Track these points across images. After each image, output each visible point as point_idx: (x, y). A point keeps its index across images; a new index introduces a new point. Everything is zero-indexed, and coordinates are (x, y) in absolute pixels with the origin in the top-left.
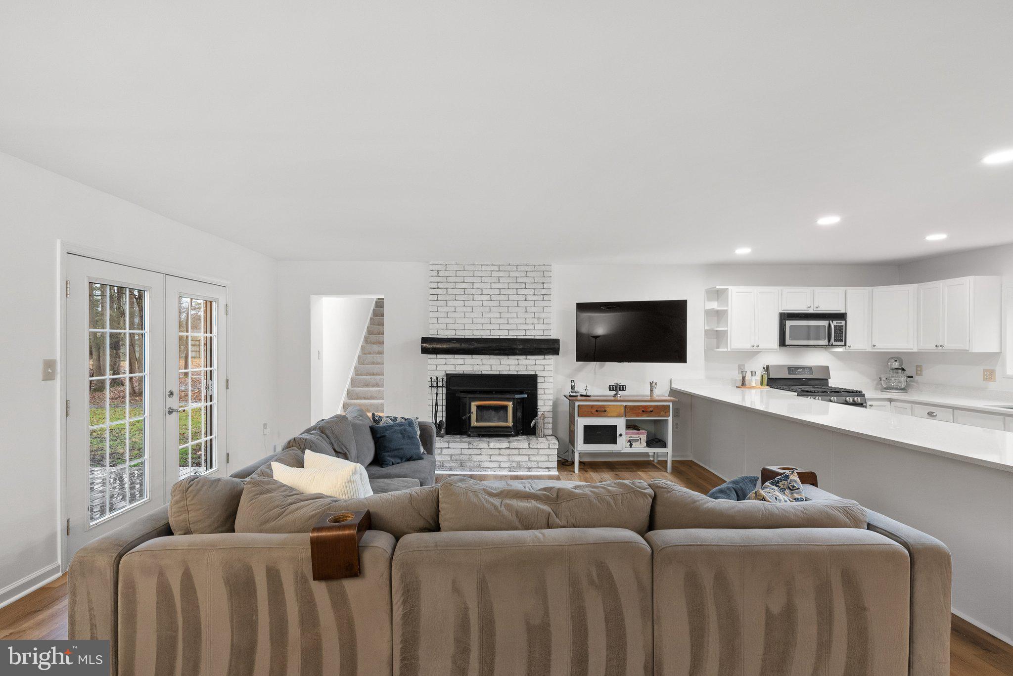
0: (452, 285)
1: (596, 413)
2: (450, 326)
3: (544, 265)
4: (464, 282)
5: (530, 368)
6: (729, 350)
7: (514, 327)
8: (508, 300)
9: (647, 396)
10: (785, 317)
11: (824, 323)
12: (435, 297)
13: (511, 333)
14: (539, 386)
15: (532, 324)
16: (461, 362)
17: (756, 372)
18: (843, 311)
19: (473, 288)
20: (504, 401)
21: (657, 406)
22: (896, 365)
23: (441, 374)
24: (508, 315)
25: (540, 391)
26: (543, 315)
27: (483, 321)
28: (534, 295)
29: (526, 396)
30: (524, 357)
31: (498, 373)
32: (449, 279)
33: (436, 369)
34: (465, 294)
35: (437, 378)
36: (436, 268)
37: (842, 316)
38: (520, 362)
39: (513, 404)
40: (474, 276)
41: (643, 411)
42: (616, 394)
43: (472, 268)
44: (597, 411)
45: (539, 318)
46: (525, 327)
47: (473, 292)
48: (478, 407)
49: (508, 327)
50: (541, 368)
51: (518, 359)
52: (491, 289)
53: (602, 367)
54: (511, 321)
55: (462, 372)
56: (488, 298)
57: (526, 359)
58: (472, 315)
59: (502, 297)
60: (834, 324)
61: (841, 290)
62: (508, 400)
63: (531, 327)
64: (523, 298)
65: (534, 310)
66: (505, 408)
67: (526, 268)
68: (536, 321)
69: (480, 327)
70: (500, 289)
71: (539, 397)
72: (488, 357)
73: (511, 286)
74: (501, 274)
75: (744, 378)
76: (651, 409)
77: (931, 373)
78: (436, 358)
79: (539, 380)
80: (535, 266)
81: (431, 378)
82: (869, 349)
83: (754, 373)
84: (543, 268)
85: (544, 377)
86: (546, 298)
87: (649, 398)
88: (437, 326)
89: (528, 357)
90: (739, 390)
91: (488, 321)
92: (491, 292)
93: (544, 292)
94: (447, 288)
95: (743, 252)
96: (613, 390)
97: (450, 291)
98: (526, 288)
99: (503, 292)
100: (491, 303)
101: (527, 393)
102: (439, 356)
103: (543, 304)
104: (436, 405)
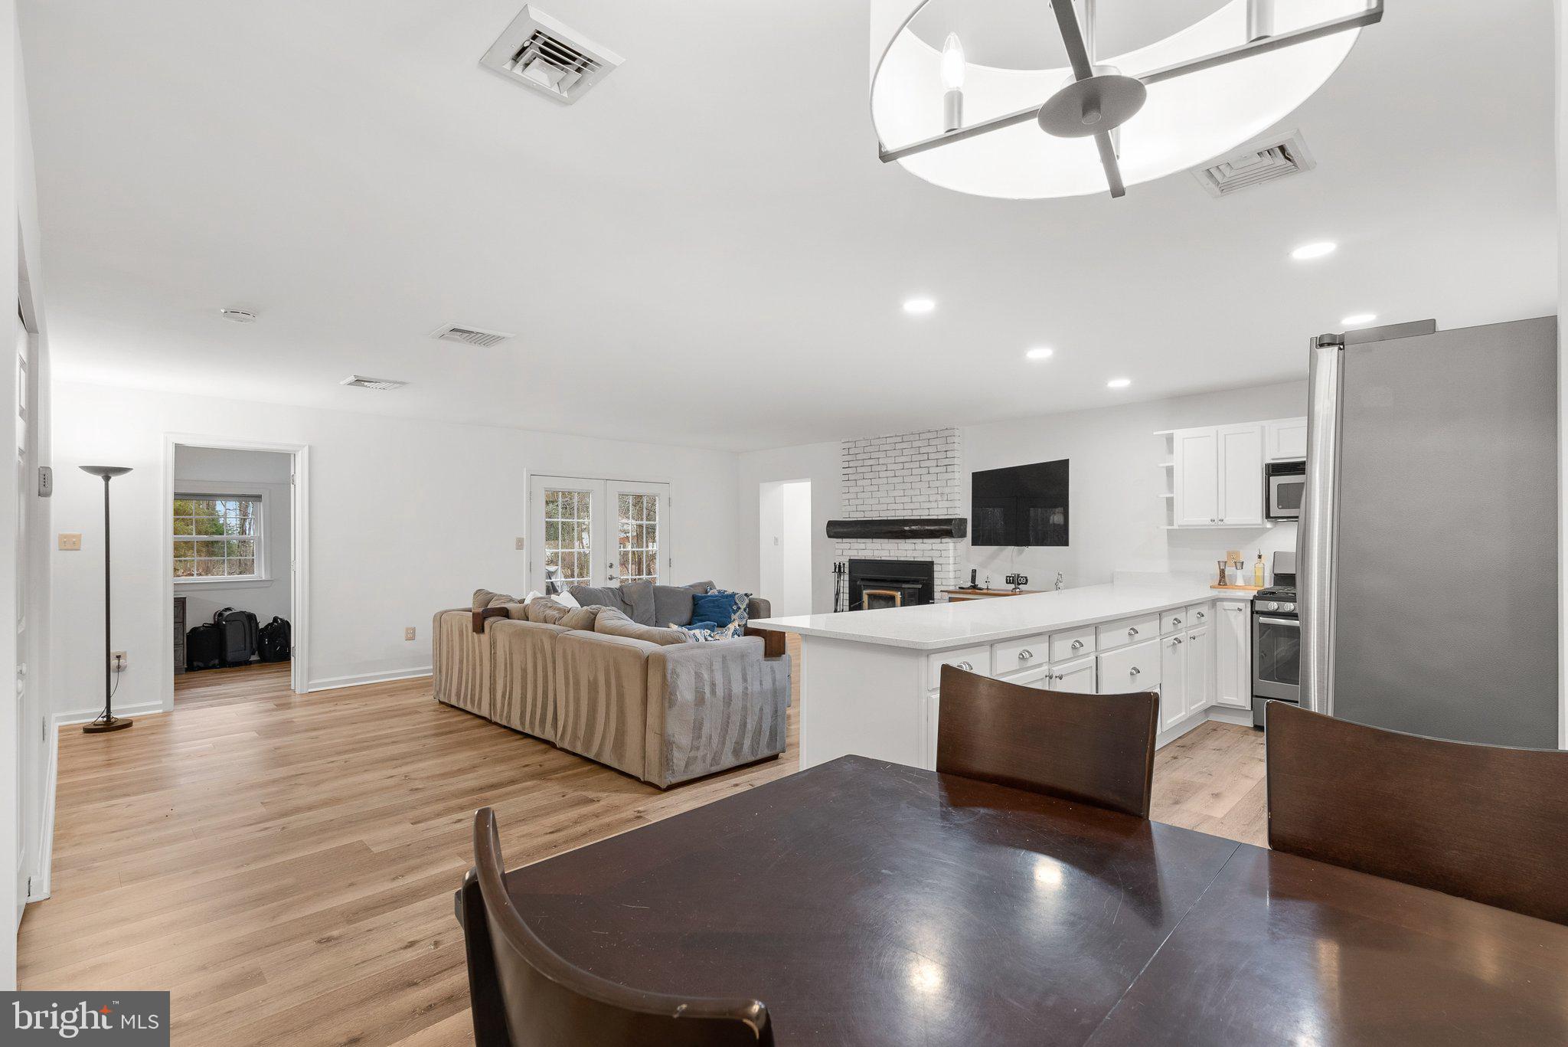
0: (860, 463)
2: (860, 508)
3: (947, 429)
4: (870, 458)
5: (927, 554)
6: (1176, 527)
7: (917, 506)
8: (912, 475)
10: (1272, 470)
12: (846, 478)
13: (915, 513)
14: (936, 575)
15: (936, 501)
16: (862, 546)
17: (1243, 563)
19: (878, 464)
20: (892, 590)
23: (845, 560)
24: (912, 492)
25: (936, 582)
26: (947, 490)
27: (888, 500)
28: (937, 466)
29: (920, 586)
30: (920, 540)
31: (896, 559)
32: (859, 457)
33: (842, 554)
34: (871, 471)
35: (840, 563)
36: (846, 446)
38: (917, 547)
39: (901, 594)
40: (879, 451)
42: (1015, 588)
43: (877, 442)
45: (942, 494)
46: (927, 505)
47: (879, 468)
48: (870, 595)
49: (912, 506)
50: (937, 554)
51: (915, 544)
52: (895, 463)
54: (914, 499)
55: (863, 558)
56: (892, 474)
57: (923, 543)
58: (879, 494)
59: (905, 472)
62: (897, 589)
63: (934, 505)
64: (926, 471)
65: (938, 484)
66: (893, 598)
67: (929, 435)
68: (939, 497)
69: (885, 507)
70: (903, 463)
71: (936, 588)
72: (886, 540)
73: (915, 458)
74: (904, 445)
75: (1222, 572)
78: (843, 543)
79: (936, 568)
80: (937, 431)
81: (836, 564)
83: (1239, 565)
84: (946, 433)
85: (941, 564)
86: (949, 469)
88: (849, 508)
89: (925, 540)
91: (892, 500)
92: (895, 467)
93: (947, 462)
94: (856, 467)
96: (1010, 583)
97: (860, 470)
98: (928, 459)
99: (907, 465)
100: (895, 480)
101: (921, 584)
102: (845, 540)
103: (947, 476)
104: (837, 594)
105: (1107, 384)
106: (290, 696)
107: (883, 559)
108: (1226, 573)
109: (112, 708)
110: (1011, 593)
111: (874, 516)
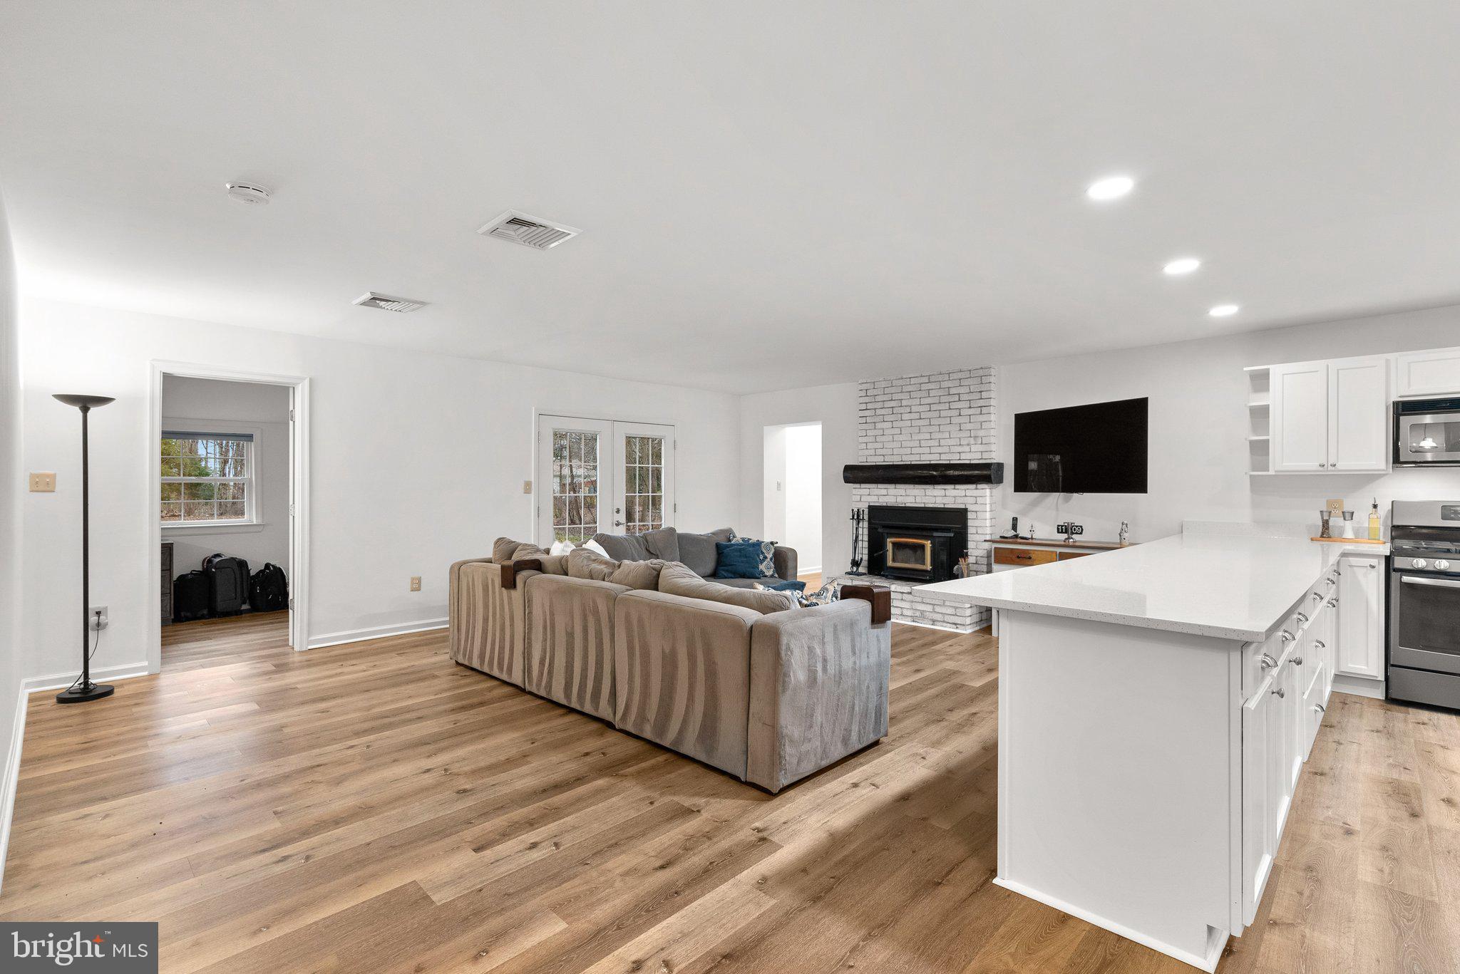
0: (880, 405)
1: (1018, 560)
2: (879, 452)
3: (982, 368)
4: (892, 400)
5: (959, 500)
6: (1272, 473)
7: (946, 449)
8: (940, 417)
10: (1399, 410)
12: (863, 420)
13: (943, 457)
14: (970, 523)
15: (968, 445)
16: (884, 492)
17: (1353, 513)
19: (901, 406)
20: (921, 539)
23: (864, 507)
24: (940, 435)
25: (971, 530)
26: (981, 433)
27: (911, 444)
28: (970, 407)
29: (952, 535)
30: (952, 486)
31: (923, 505)
32: (878, 398)
33: (860, 500)
34: (893, 413)
35: (858, 510)
36: (864, 387)
38: (948, 493)
39: (931, 543)
40: (902, 392)
42: (1069, 538)
43: (901, 382)
44: (1018, 557)
45: (976, 437)
46: (960, 449)
47: (902, 410)
48: (894, 544)
49: (940, 450)
50: (972, 500)
51: (945, 489)
52: (920, 405)
54: (942, 442)
55: (885, 504)
56: (917, 416)
57: (955, 489)
58: (901, 438)
59: (932, 414)
62: (926, 538)
63: (966, 449)
64: (957, 413)
65: (969, 426)
66: (923, 547)
67: (960, 375)
68: (972, 441)
69: (908, 451)
70: (930, 404)
71: (970, 537)
72: (912, 486)
73: (944, 399)
74: (932, 386)
75: (1326, 524)
78: (860, 488)
79: (970, 515)
80: (970, 371)
81: (853, 510)
83: (1348, 516)
84: (981, 372)
85: (976, 512)
86: (984, 410)
88: (867, 452)
89: (957, 486)
90: (1317, 545)
91: (917, 444)
92: (921, 409)
93: (981, 403)
94: (875, 409)
96: (1062, 532)
97: (879, 412)
98: (959, 400)
99: (934, 407)
100: (921, 423)
101: (953, 532)
102: (863, 486)
103: (982, 418)
104: (856, 540)
105: (1208, 312)
106: (288, 654)
107: (907, 505)
108: (1331, 523)
109: (90, 671)
110: (1063, 543)
111: (896, 460)
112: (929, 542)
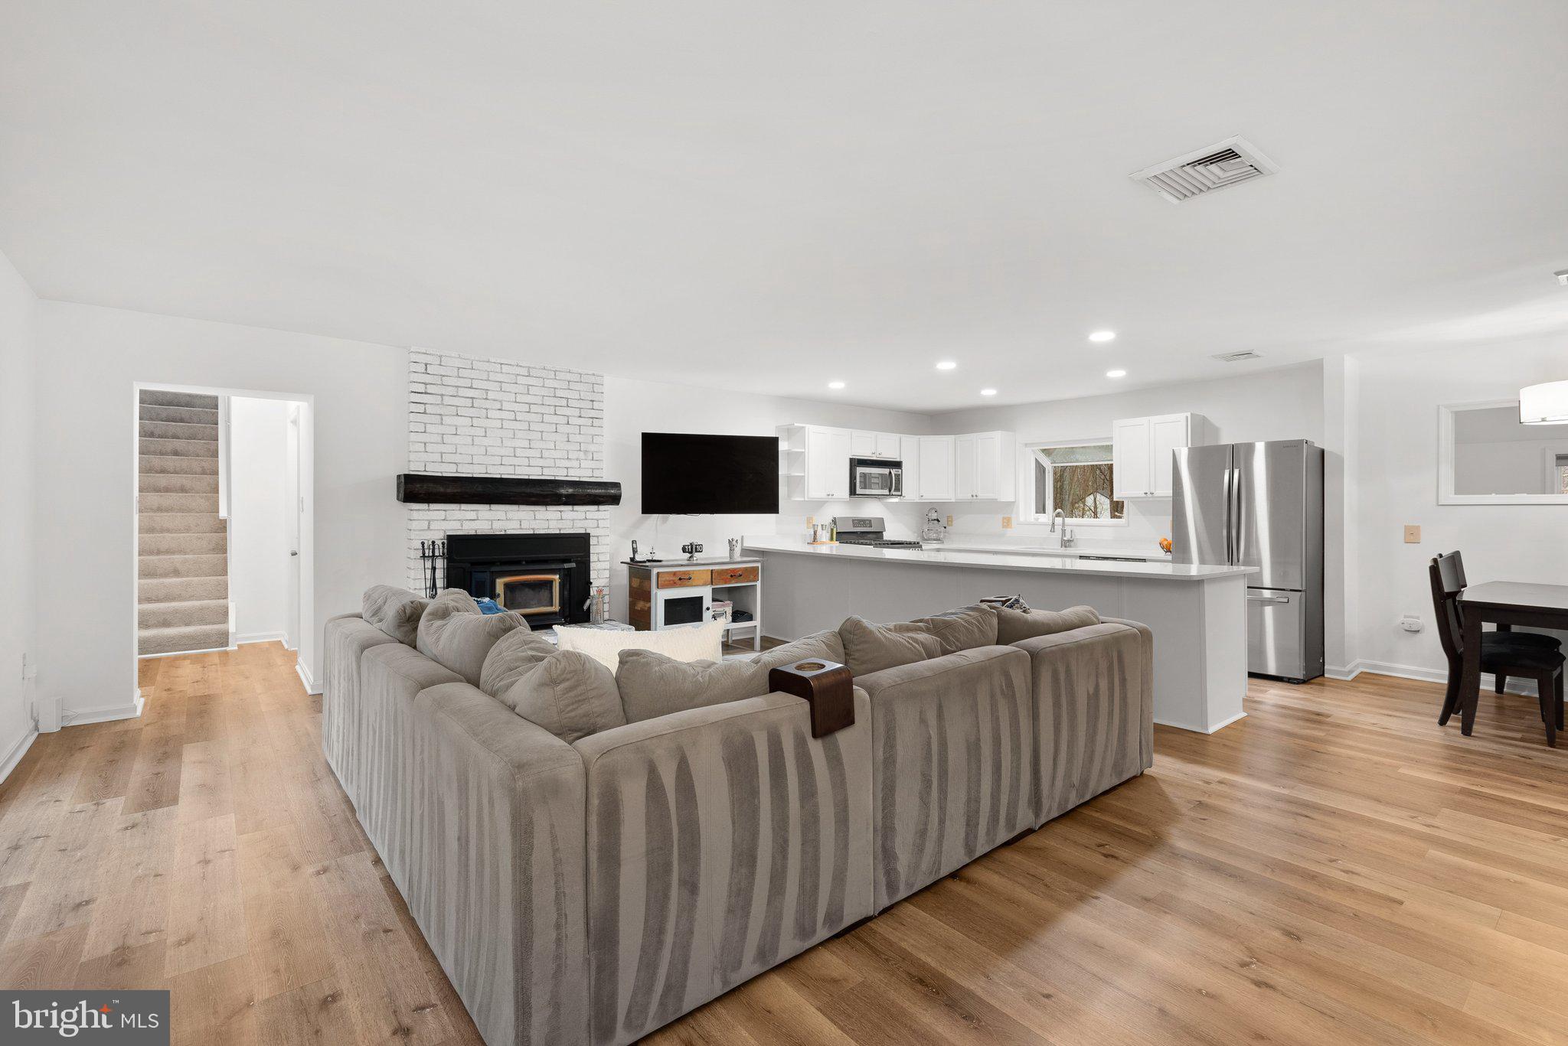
0: (451, 391)
1: (679, 581)
2: (447, 458)
3: (594, 375)
4: (471, 388)
5: (579, 524)
6: (806, 499)
7: (551, 463)
8: (542, 422)
9: (725, 558)
10: (856, 463)
11: (886, 471)
12: (421, 408)
14: (592, 550)
15: (577, 459)
16: (473, 515)
18: (898, 460)
19: (486, 399)
20: (545, 574)
21: (746, 569)
22: (934, 516)
23: (438, 536)
24: (542, 445)
25: (593, 558)
26: (592, 448)
27: (503, 452)
28: (580, 417)
29: (573, 565)
30: (570, 508)
32: (446, 380)
33: (429, 528)
34: (473, 407)
35: (433, 542)
36: (423, 359)
37: (897, 465)
38: (564, 516)
39: (559, 578)
40: (488, 380)
41: (732, 576)
42: (691, 557)
43: (485, 366)
44: (680, 579)
45: (586, 452)
47: (487, 404)
48: (507, 586)
49: (541, 462)
50: (594, 524)
51: (561, 511)
52: (516, 402)
53: (665, 521)
54: (546, 454)
55: (473, 533)
56: (512, 416)
57: (573, 510)
58: (486, 441)
59: (532, 417)
60: (893, 472)
61: (896, 437)
62: (552, 572)
63: (575, 464)
64: (564, 420)
65: (579, 438)
66: (550, 583)
67: (569, 377)
68: (581, 455)
69: (498, 460)
70: (530, 404)
71: (592, 565)
73: (547, 401)
74: (531, 381)
75: (816, 533)
76: (740, 573)
77: (961, 523)
78: (429, 510)
79: (593, 541)
80: (581, 374)
81: (423, 544)
82: (917, 500)
83: (823, 527)
84: (593, 379)
85: (598, 537)
86: (596, 422)
87: (728, 560)
88: (424, 457)
89: (576, 508)
90: (811, 542)
91: (510, 452)
92: (516, 407)
93: (593, 414)
94: (442, 395)
95: (837, 386)
97: (447, 400)
98: (568, 406)
99: (534, 408)
100: (517, 425)
101: (573, 562)
102: (433, 506)
103: (592, 431)
107: (509, 532)
111: (478, 472)
112: (558, 576)
